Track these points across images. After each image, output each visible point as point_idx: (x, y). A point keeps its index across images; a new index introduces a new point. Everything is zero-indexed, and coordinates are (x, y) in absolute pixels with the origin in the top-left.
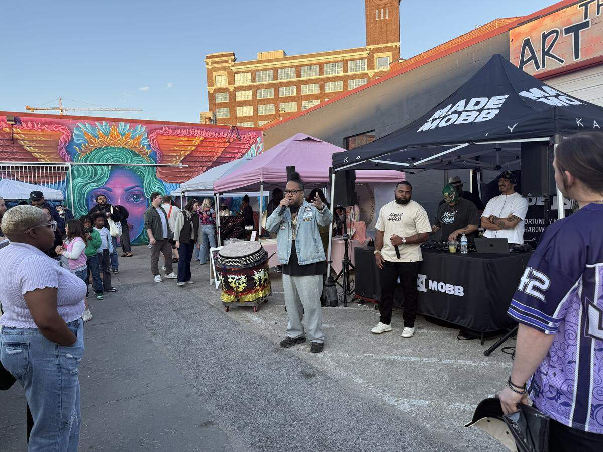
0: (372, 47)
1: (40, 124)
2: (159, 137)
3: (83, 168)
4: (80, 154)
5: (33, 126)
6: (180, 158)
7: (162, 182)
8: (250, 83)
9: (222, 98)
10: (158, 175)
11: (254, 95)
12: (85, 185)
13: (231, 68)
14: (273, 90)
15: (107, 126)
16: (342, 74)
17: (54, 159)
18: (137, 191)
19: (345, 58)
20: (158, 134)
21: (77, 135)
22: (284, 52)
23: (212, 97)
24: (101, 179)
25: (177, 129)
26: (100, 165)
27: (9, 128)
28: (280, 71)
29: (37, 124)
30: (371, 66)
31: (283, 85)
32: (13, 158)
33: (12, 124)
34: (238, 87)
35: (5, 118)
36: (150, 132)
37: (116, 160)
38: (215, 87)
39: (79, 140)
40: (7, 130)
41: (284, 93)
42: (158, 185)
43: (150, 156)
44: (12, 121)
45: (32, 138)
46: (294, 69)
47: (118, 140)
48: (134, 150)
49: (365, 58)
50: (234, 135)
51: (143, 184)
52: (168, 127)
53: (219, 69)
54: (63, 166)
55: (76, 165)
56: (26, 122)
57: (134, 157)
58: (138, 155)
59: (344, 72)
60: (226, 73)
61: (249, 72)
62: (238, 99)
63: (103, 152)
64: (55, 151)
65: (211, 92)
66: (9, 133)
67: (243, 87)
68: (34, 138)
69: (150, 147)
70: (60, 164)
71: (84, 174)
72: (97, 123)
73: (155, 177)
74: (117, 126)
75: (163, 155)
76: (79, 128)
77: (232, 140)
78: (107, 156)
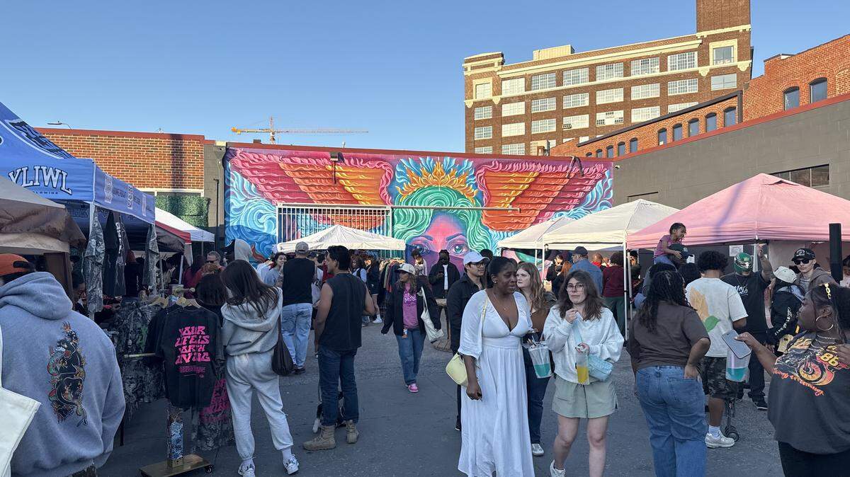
0: (705, 34)
1: (362, 162)
2: (488, 174)
3: (403, 211)
4: (401, 196)
5: (356, 163)
6: (509, 199)
7: (488, 229)
8: (523, 92)
9: (484, 114)
10: (483, 220)
11: (528, 107)
12: (405, 233)
13: (498, 73)
14: (554, 99)
15: (431, 162)
16: (658, 73)
17: (375, 201)
18: (461, 240)
19: (663, 52)
20: (486, 170)
21: (400, 173)
22: (572, 48)
23: (469, 113)
24: (422, 225)
25: (508, 163)
26: (422, 208)
27: (332, 165)
28: (565, 73)
29: (360, 161)
30: (704, 61)
31: (569, 92)
32: (333, 200)
33: (335, 162)
34: (506, 98)
35: (328, 154)
36: (477, 168)
37: (438, 203)
38: (474, 100)
39: (401, 179)
40: (330, 168)
41: (569, 102)
42: (483, 232)
43: (477, 197)
44: (336, 157)
45: (353, 178)
46: (587, 70)
47: (443, 178)
48: (459, 190)
49: (695, 50)
50: (576, 169)
51: (466, 231)
52: (498, 162)
53: (481, 76)
54: (383, 209)
55: (396, 208)
56: (349, 159)
57: (458, 198)
58: (463, 196)
59: (661, 70)
60: (490, 80)
61: (522, 77)
62: (504, 114)
63: (426, 193)
64: (376, 192)
65: (470, 106)
66: (331, 172)
67: (513, 98)
68: (356, 177)
69: (477, 186)
70: (380, 207)
71: (405, 219)
72: (421, 159)
73: (481, 223)
74: (442, 162)
75: (491, 196)
76: (402, 165)
77: (572, 175)
78: (429, 197)
